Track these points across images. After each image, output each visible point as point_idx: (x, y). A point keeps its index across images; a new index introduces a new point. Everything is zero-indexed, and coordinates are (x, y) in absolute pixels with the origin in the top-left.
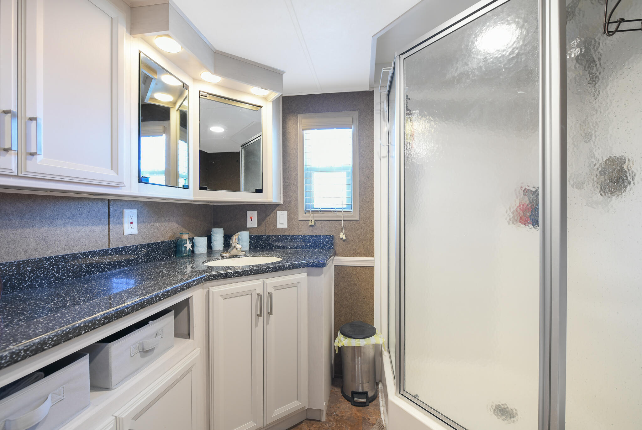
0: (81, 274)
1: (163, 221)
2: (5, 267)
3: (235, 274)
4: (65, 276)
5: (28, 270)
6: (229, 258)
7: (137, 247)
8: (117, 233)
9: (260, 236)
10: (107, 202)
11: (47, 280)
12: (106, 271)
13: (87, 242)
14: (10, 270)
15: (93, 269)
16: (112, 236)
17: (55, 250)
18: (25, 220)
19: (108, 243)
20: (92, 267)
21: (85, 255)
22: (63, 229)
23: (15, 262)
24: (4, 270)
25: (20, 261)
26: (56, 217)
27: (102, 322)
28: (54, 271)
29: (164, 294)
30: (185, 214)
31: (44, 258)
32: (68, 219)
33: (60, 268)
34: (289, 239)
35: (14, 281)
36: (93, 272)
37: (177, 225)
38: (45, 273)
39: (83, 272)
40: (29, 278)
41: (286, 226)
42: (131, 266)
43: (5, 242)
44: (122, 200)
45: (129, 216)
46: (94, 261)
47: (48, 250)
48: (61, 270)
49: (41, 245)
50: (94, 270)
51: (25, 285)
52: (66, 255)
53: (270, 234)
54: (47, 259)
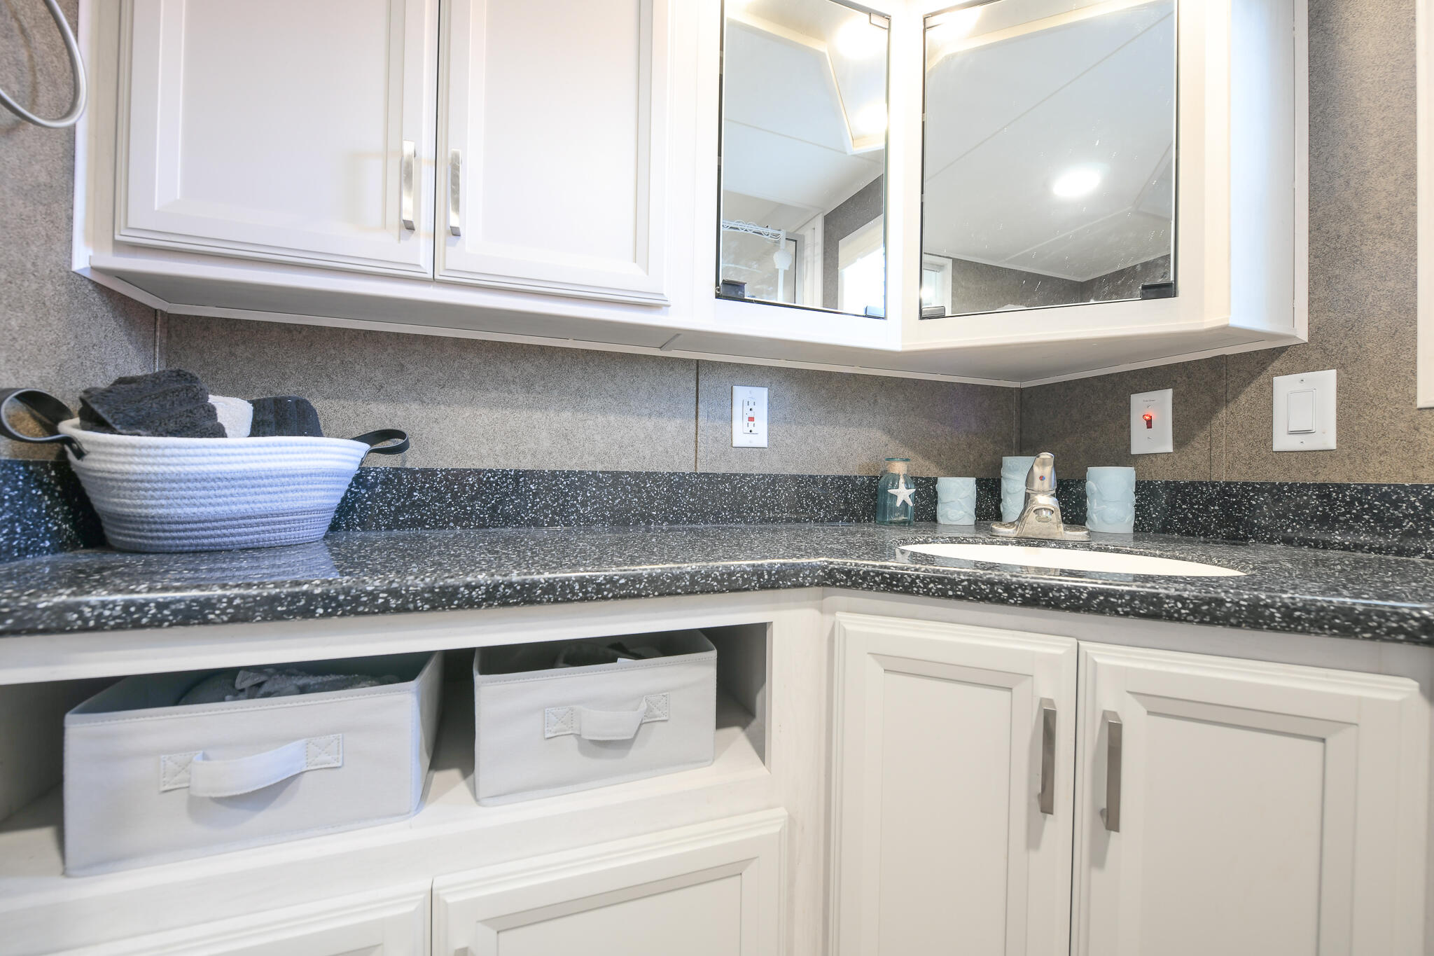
0: (628, 518)
1: (841, 422)
2: (496, 478)
3: (932, 582)
4: (598, 516)
5: (532, 490)
6: (1013, 544)
7: (763, 478)
8: (716, 440)
9: (1186, 485)
10: (694, 366)
11: (564, 516)
12: (684, 523)
13: (647, 453)
14: (503, 483)
15: (655, 513)
16: (702, 444)
17: (584, 460)
18: (534, 395)
19: (694, 459)
20: (653, 507)
21: (638, 478)
22: (600, 419)
23: (511, 471)
24: (493, 482)
25: (519, 471)
26: (587, 393)
27: (380, 601)
28: (578, 501)
29: (618, 580)
30: (913, 410)
31: (560, 471)
32: (610, 399)
33: (587, 497)
34: (1343, 500)
35: (509, 506)
36: (654, 518)
37: (885, 438)
38: (561, 502)
39: (634, 515)
40: (533, 506)
41: (1327, 439)
42: (746, 522)
43: (502, 433)
44: (730, 364)
45: (746, 403)
46: (657, 494)
47: (571, 458)
48: (590, 501)
49: (559, 446)
50: (657, 515)
51: (526, 518)
52: (600, 472)
53: (1235, 477)
54: (564, 474)
